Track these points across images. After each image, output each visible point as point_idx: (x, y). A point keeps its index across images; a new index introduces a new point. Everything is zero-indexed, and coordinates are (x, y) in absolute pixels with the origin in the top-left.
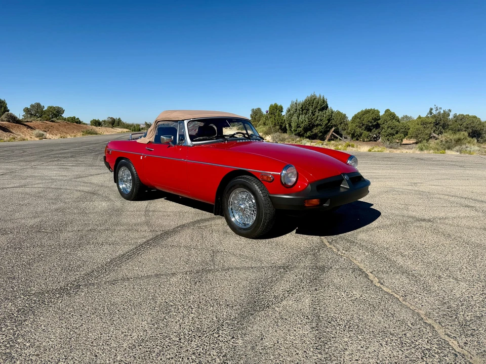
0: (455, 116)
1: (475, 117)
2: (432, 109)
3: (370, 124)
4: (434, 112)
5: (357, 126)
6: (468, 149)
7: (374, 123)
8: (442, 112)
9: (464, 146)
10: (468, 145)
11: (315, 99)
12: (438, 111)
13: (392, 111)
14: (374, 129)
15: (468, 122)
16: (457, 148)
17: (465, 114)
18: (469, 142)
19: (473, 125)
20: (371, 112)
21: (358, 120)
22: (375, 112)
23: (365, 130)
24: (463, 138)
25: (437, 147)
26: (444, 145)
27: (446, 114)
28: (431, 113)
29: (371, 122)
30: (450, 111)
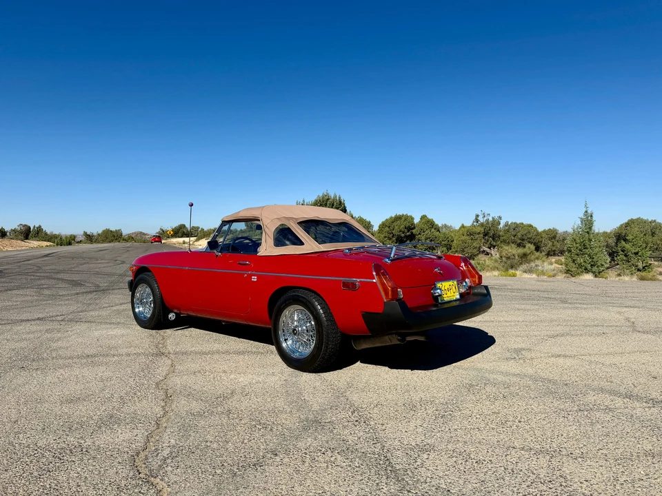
0: (507, 224)
1: (531, 226)
2: (478, 216)
3: (403, 235)
4: (481, 219)
5: (385, 237)
6: (540, 268)
7: (408, 234)
8: (491, 219)
9: (533, 264)
10: (538, 262)
11: (328, 199)
12: (485, 218)
13: (430, 217)
14: (408, 242)
15: (523, 232)
16: (525, 266)
17: (518, 222)
18: (537, 259)
19: (529, 236)
20: (403, 219)
21: (387, 229)
22: (408, 219)
23: (396, 243)
24: (529, 252)
25: (497, 265)
26: (505, 263)
27: (496, 222)
28: (477, 221)
29: (403, 233)
30: (500, 218)
